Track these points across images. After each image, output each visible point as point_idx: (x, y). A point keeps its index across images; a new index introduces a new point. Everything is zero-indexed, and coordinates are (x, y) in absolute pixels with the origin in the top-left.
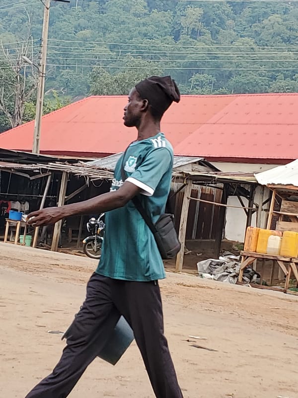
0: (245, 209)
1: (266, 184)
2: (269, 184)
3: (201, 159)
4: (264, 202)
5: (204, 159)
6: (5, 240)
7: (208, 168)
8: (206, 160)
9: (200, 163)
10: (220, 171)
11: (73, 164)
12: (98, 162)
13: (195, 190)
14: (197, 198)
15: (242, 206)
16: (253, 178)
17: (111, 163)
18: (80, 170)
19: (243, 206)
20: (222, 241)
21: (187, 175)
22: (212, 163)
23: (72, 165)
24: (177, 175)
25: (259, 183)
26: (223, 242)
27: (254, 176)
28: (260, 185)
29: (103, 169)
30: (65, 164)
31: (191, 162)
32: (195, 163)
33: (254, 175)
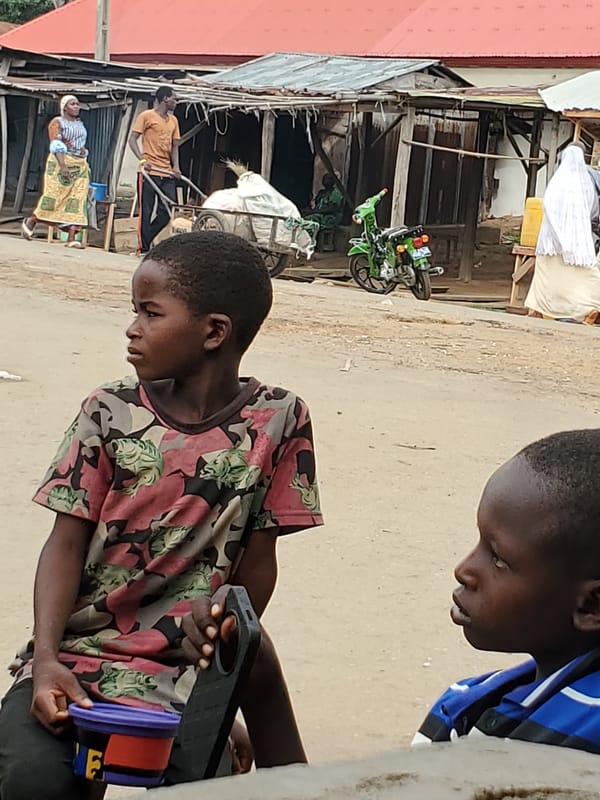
0: (523, 162)
1: (562, 110)
2: (569, 110)
3: (433, 62)
4: (559, 146)
5: (440, 63)
6: (50, 237)
7: (448, 81)
8: (443, 65)
9: (430, 70)
10: (472, 86)
11: (176, 81)
12: (225, 75)
13: (423, 126)
14: (426, 143)
15: (517, 156)
16: (537, 98)
17: (252, 75)
18: (189, 93)
19: (520, 155)
20: (478, 225)
21: (404, 96)
22: (453, 70)
23: (174, 83)
24: (383, 98)
25: (549, 107)
26: (481, 228)
27: (539, 95)
28: (551, 111)
29: (235, 90)
30: (158, 81)
31: (412, 69)
32: (421, 71)
33: (539, 91)
